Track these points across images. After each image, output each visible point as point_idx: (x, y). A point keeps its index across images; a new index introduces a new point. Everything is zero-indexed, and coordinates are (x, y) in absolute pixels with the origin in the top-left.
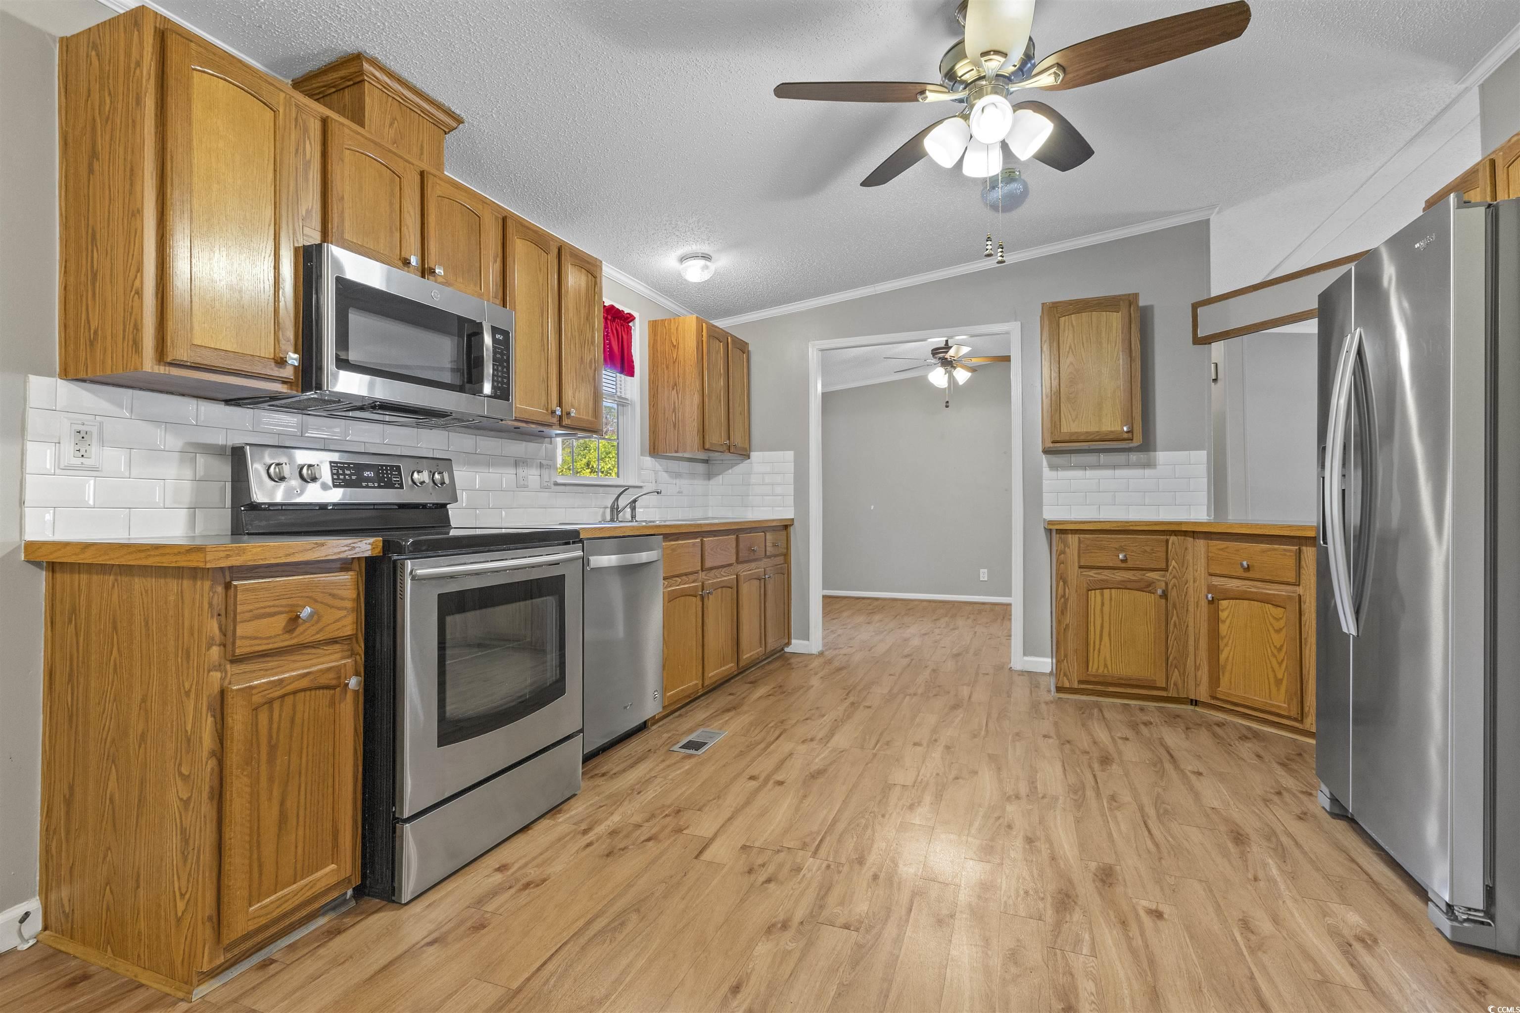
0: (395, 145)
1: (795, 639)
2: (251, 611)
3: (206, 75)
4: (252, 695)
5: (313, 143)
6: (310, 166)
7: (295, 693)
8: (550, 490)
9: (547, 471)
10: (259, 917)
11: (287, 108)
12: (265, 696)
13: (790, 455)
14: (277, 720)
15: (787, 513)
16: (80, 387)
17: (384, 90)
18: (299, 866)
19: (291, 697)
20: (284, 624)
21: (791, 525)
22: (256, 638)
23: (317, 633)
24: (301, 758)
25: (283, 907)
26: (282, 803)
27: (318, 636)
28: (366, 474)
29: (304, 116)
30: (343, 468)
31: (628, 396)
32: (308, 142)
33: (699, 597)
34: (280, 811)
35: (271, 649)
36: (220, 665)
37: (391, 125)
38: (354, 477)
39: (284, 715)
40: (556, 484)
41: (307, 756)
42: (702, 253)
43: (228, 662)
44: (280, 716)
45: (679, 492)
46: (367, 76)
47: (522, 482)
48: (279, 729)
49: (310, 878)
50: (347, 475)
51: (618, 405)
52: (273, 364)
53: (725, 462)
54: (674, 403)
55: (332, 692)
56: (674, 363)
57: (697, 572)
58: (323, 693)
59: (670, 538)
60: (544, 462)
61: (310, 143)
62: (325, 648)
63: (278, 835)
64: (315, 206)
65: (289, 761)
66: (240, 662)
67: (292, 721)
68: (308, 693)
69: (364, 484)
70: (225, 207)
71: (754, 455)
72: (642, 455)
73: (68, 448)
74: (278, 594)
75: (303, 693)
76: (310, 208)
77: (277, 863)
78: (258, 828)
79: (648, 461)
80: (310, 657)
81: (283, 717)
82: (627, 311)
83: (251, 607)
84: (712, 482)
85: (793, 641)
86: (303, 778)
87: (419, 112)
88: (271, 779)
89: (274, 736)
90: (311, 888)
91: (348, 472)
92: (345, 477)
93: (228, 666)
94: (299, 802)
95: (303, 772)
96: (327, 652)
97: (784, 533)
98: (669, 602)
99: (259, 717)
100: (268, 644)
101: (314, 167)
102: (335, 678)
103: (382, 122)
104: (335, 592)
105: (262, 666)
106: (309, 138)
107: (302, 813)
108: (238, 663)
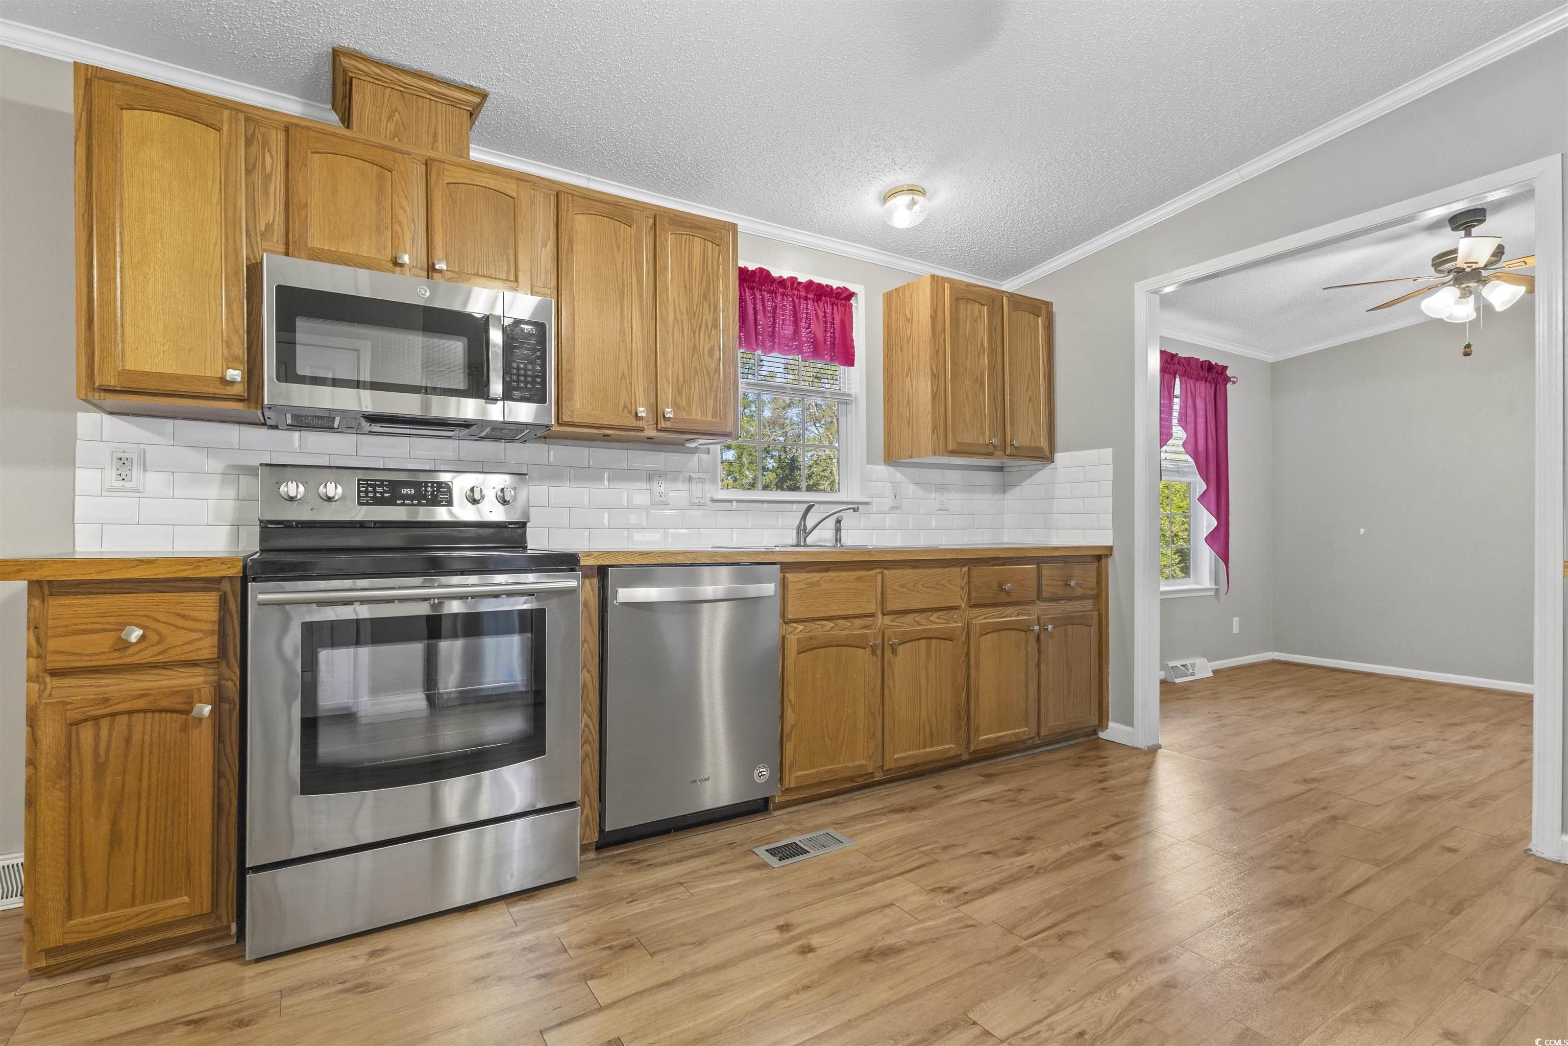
0: (396, 139)
1: (1114, 721)
2: (67, 626)
3: (137, 111)
4: (66, 710)
5: (274, 155)
6: (271, 179)
7: (130, 713)
8: (705, 508)
9: (700, 485)
10: (80, 932)
11: (233, 125)
12: (83, 712)
13: (1107, 454)
14: (106, 738)
15: (1102, 538)
16: (121, 420)
17: (376, 82)
18: (138, 890)
19: (126, 717)
20: (111, 642)
21: (1107, 556)
22: (74, 654)
23: (160, 654)
24: (141, 780)
25: (110, 929)
26: (114, 823)
27: (160, 657)
28: (404, 491)
29: (262, 130)
30: (374, 486)
31: (852, 392)
32: (268, 156)
33: (868, 650)
34: (112, 831)
35: (101, 666)
36: (38, 677)
37: (390, 118)
38: (386, 495)
39: (114, 734)
40: (713, 501)
41: (149, 779)
42: (908, 185)
43: (48, 675)
44: (110, 735)
45: (940, 510)
46: (352, 72)
47: (658, 499)
48: (108, 747)
49: (152, 906)
50: (378, 492)
51: (838, 403)
52: (218, 383)
53: (1023, 468)
54: (908, 394)
55: (184, 717)
56: (908, 341)
57: (872, 615)
58: (172, 717)
59: (808, 569)
60: (694, 475)
61: (271, 156)
62: (181, 670)
63: (109, 855)
64: (277, 219)
65: (124, 781)
66: (63, 675)
67: (128, 741)
68: (149, 715)
69: (399, 502)
70: (161, 235)
71: (1058, 456)
72: (869, 462)
73: (111, 474)
74: (103, 611)
75: (142, 715)
76: (271, 221)
77: (108, 882)
78: (82, 843)
79: (882, 470)
80: (159, 677)
81: (114, 736)
82: (835, 284)
83: (66, 623)
84: (1008, 496)
85: (1111, 724)
86: (144, 802)
87: (429, 97)
88: (98, 797)
89: (102, 754)
90: (152, 915)
91: (380, 490)
92: (375, 495)
93: (48, 679)
94: (138, 825)
95: (144, 794)
96: (184, 674)
97: (1094, 566)
98: (799, 654)
99: (81, 733)
100: (91, 661)
101: (276, 178)
102: (184, 703)
103: (378, 117)
104: (186, 612)
105: (92, 682)
106: (269, 151)
107: (142, 838)
108: (61, 677)
